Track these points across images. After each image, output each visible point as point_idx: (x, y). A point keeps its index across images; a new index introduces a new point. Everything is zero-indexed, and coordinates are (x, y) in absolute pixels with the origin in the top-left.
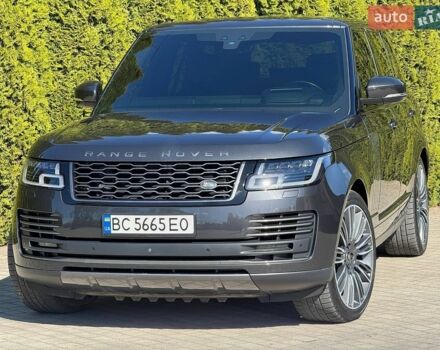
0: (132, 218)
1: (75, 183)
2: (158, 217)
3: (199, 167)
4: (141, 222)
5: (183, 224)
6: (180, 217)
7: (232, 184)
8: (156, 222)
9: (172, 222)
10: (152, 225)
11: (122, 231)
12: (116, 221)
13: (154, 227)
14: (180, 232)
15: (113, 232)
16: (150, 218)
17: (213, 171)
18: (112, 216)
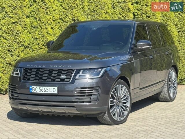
0: (38, 87)
1: (23, 75)
2: (46, 87)
3: (61, 71)
4: (41, 89)
5: (54, 90)
6: (53, 88)
7: (71, 77)
8: (46, 89)
9: (51, 89)
10: (44, 90)
11: (35, 92)
12: (33, 88)
13: (45, 91)
14: (53, 93)
15: (33, 92)
16: (44, 87)
17: (65, 72)
18: (33, 87)
